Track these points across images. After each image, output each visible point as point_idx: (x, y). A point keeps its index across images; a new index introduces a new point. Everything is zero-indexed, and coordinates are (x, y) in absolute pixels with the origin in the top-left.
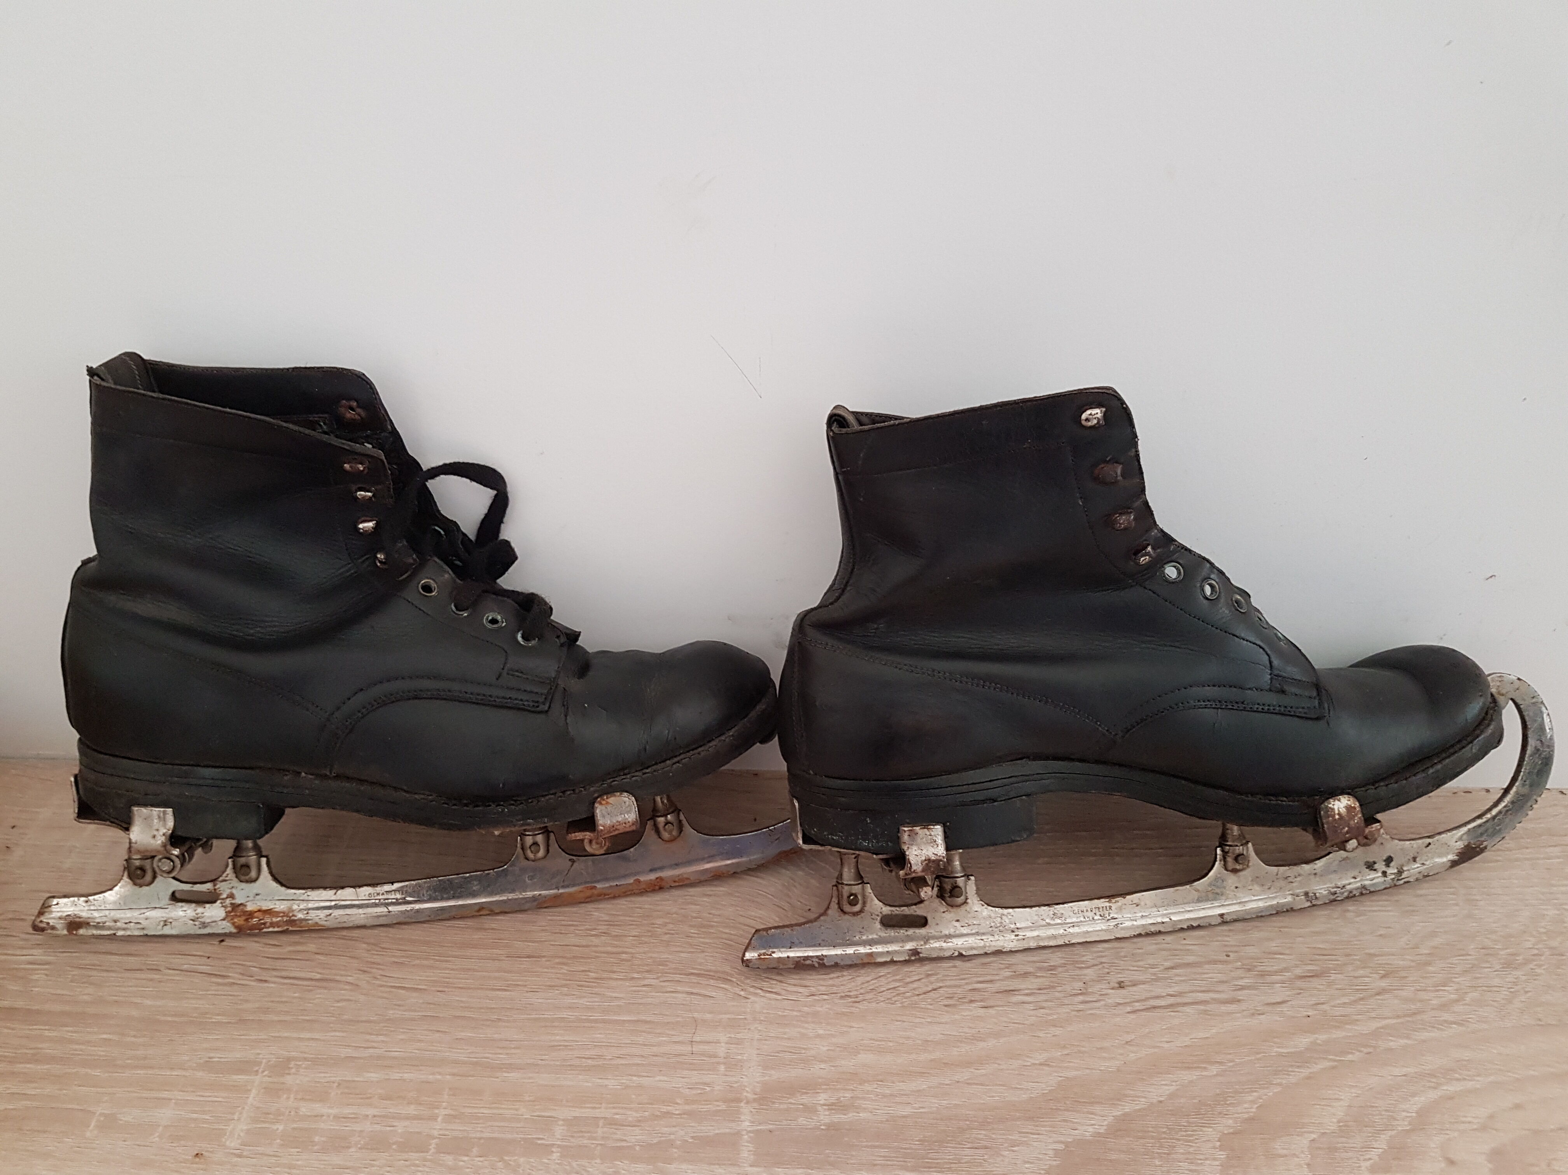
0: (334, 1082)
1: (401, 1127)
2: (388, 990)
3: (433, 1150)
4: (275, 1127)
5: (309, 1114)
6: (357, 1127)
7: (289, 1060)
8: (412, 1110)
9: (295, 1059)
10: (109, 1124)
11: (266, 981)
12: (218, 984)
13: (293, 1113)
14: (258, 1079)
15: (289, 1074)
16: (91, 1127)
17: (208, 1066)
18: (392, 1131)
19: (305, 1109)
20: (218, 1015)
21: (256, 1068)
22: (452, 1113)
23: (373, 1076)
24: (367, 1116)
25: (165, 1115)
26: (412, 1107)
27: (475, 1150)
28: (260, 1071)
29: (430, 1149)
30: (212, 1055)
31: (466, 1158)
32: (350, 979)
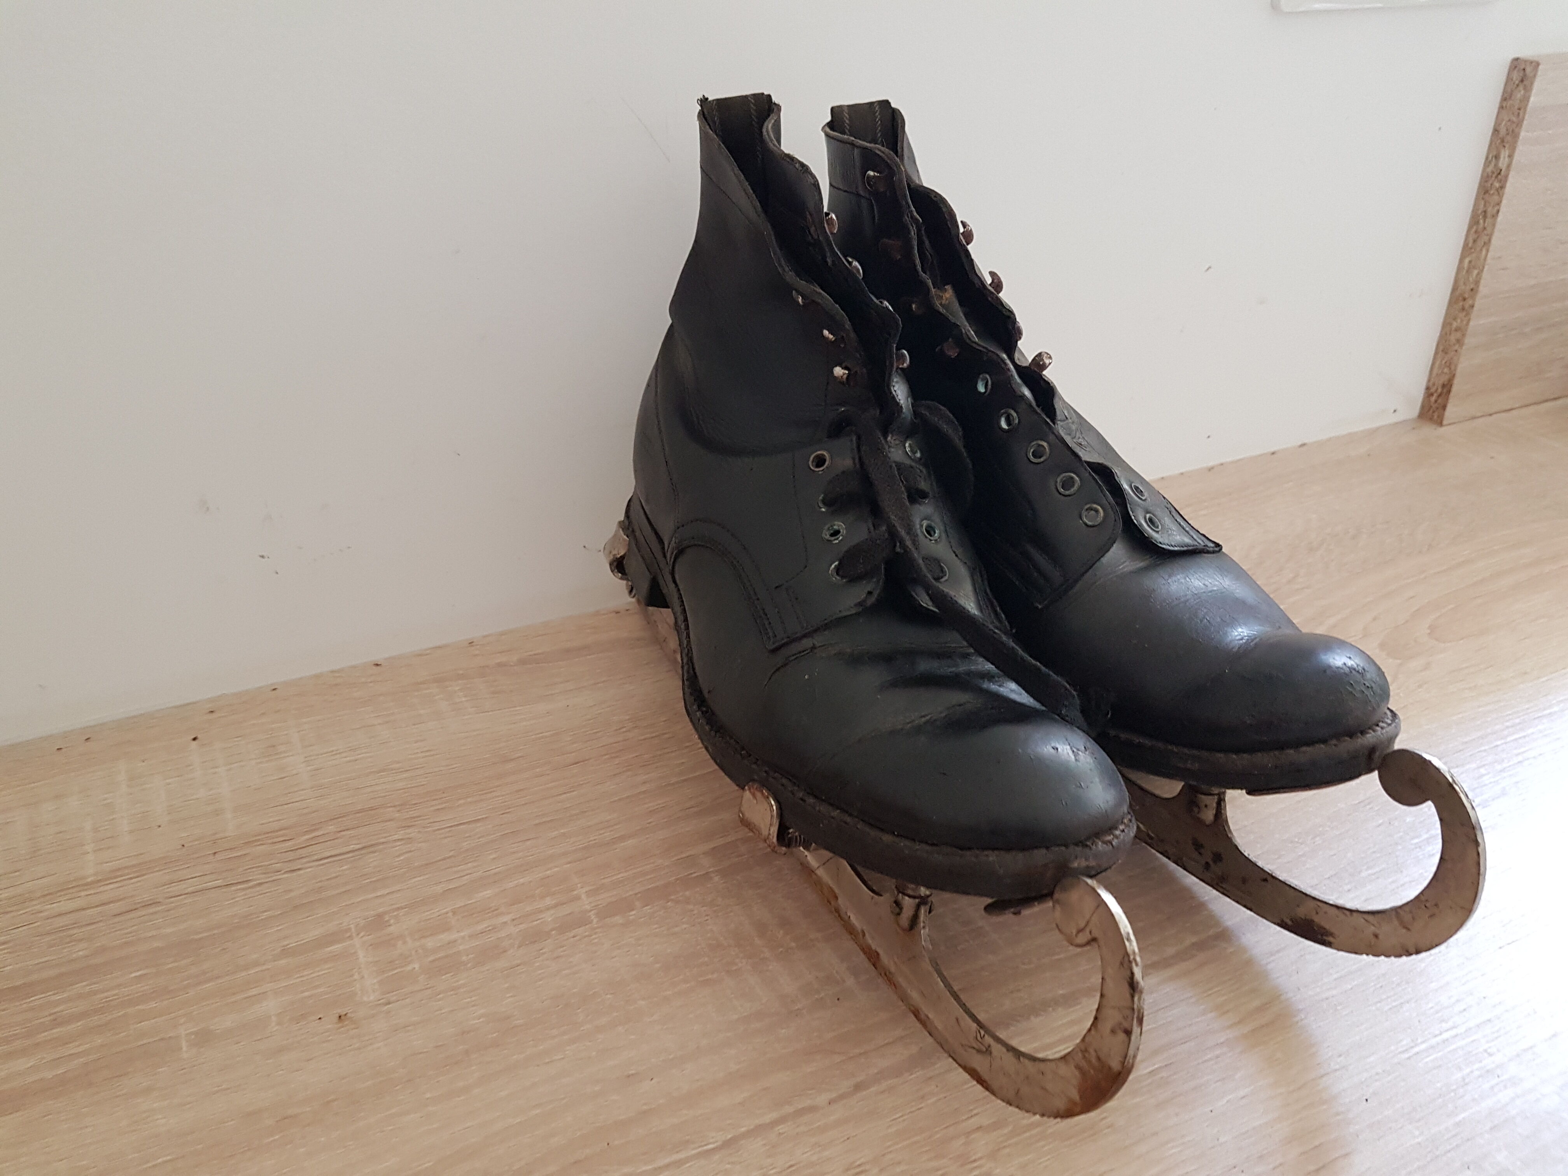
0: (447, 913)
1: (548, 917)
2: (448, 829)
3: (595, 921)
4: (409, 968)
5: (439, 945)
6: (503, 934)
7: (380, 916)
8: (548, 901)
9: (385, 913)
10: (203, 1038)
11: (299, 869)
12: (243, 889)
13: (420, 951)
14: (357, 941)
15: (390, 926)
16: (184, 1049)
17: (286, 952)
18: (542, 922)
19: (430, 943)
20: (265, 911)
21: (348, 934)
22: (591, 888)
23: (488, 893)
24: (505, 923)
25: (271, 1006)
26: (548, 898)
27: (638, 904)
28: (354, 935)
29: (592, 920)
30: (285, 943)
31: (633, 913)
32: (396, 837)
